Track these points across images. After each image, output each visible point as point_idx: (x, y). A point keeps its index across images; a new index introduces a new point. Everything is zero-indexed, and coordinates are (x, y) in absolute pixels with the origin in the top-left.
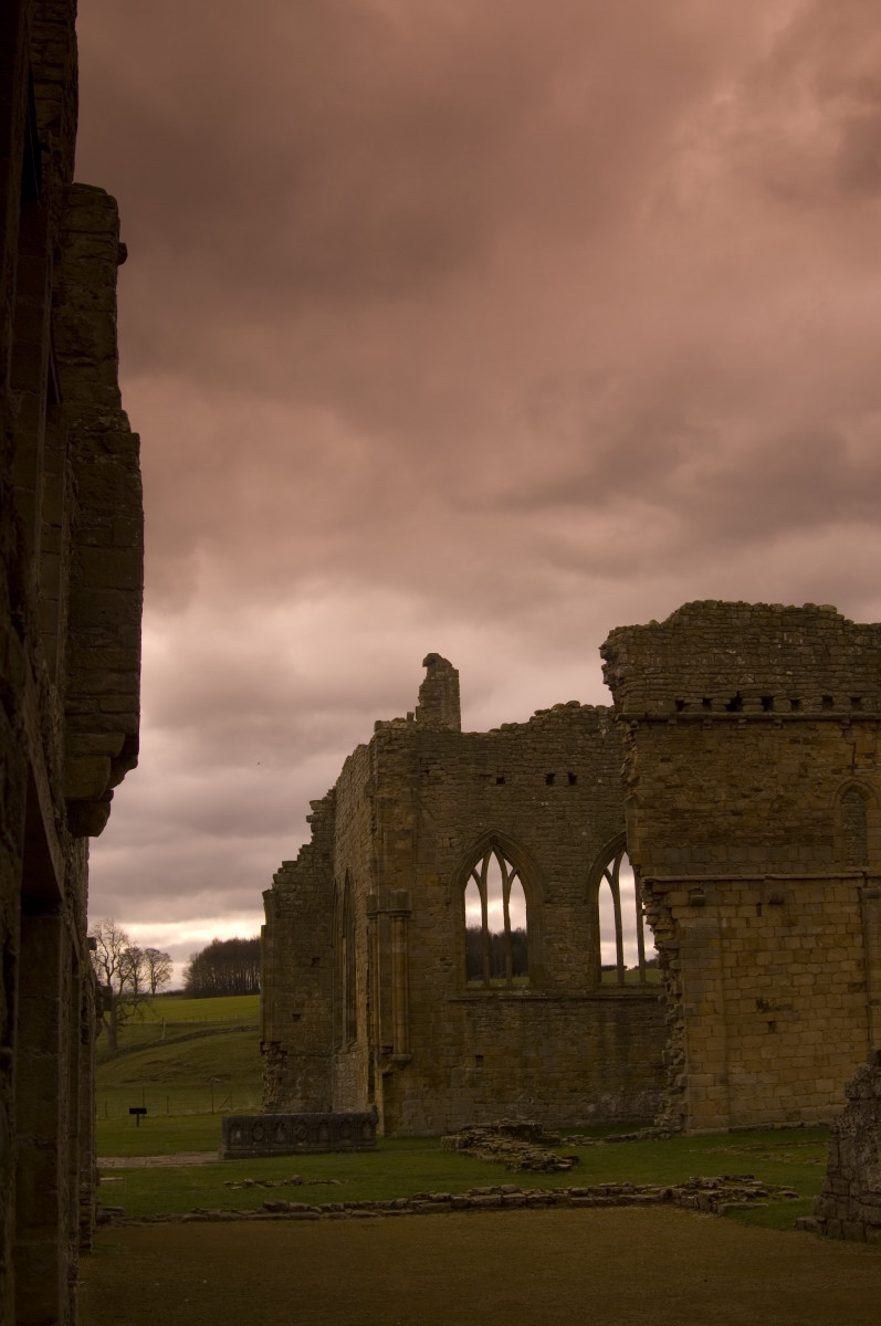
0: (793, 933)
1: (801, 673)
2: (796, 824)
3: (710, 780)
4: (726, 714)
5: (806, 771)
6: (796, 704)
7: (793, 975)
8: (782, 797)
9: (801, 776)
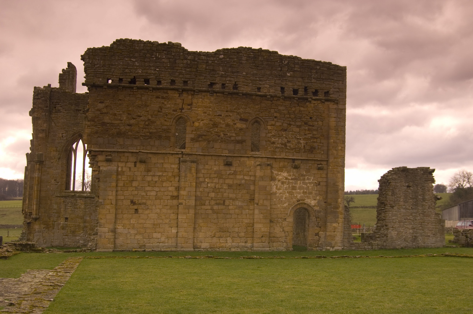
0: (149, 174)
1: (163, 70)
2: (155, 131)
3: (119, 111)
4: (128, 85)
5: (161, 109)
6: (159, 82)
7: (147, 191)
8: (150, 119)
9: (159, 112)
